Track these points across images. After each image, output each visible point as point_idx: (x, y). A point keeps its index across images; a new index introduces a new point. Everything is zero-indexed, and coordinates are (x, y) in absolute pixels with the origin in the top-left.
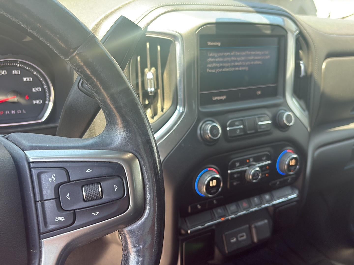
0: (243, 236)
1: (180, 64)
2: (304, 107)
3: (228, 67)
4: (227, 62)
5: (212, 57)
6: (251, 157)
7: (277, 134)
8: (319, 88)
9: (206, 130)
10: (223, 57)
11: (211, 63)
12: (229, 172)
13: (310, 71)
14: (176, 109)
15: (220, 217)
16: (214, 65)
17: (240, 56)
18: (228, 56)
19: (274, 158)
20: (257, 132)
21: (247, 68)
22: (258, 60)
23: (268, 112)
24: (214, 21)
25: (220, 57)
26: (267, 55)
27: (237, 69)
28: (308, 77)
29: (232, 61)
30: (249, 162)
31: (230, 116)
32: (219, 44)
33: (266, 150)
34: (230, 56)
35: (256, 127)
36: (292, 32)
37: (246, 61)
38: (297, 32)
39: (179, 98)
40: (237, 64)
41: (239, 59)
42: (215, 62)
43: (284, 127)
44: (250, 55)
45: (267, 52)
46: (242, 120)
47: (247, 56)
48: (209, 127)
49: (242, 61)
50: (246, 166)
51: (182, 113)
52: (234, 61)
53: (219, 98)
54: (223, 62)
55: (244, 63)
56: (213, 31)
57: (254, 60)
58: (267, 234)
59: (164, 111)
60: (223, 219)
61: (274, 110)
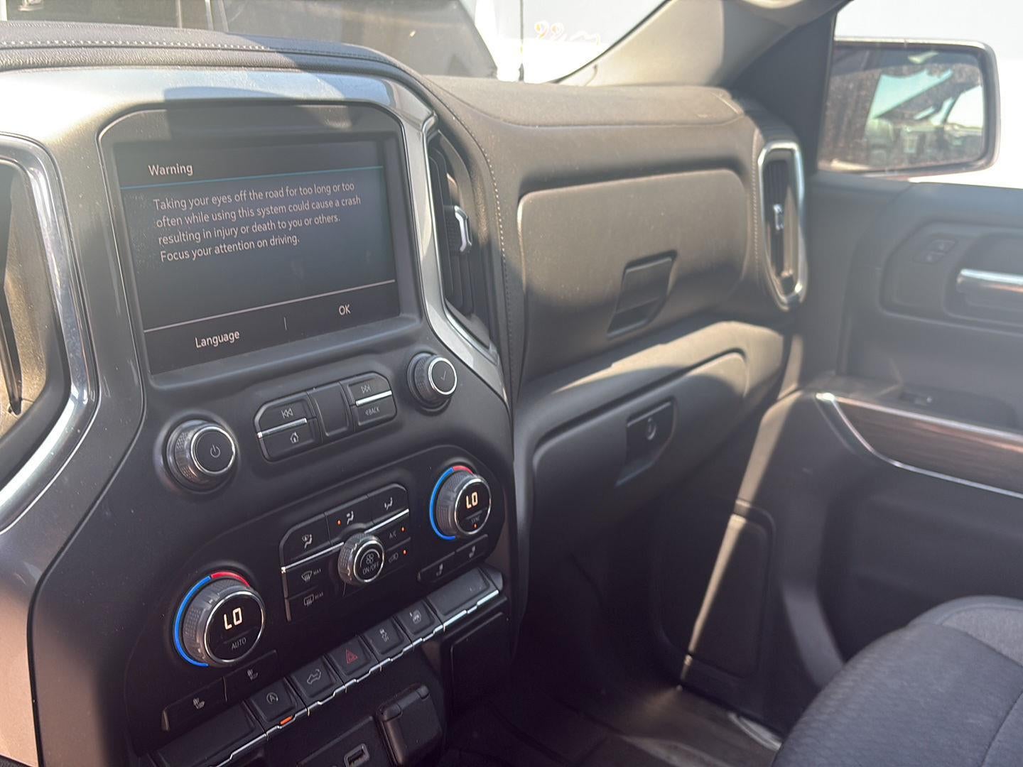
0: (361, 754)
1: (57, 243)
2: (484, 336)
3: (230, 240)
4: (227, 224)
5: (171, 213)
6: (348, 510)
7: (417, 425)
8: (517, 278)
9: (183, 451)
10: (210, 209)
11: (173, 231)
12: (284, 569)
13: (483, 230)
14: (67, 395)
15: (276, 719)
16: (182, 237)
17: (266, 203)
18: (226, 207)
19: (417, 498)
20: (354, 429)
21: (295, 240)
22: (327, 212)
23: (382, 366)
24: (158, 97)
25: (197, 210)
26: (350, 195)
27: (262, 243)
28: (483, 251)
29: (241, 222)
30: (344, 525)
31: (262, 392)
32: (190, 170)
33: (392, 481)
34: (233, 207)
35: (348, 415)
36: (416, 124)
37: (287, 217)
38: (432, 121)
39: (70, 355)
40: (257, 228)
41: (262, 212)
42: (185, 228)
43: (433, 404)
44: (298, 199)
45: (350, 187)
46: (301, 400)
47: (286, 201)
48: (193, 437)
49: (274, 218)
50: (337, 539)
51: (91, 407)
52: (249, 221)
53: (216, 340)
54: (211, 225)
55: (282, 225)
56: (162, 130)
57: (313, 213)
58: (431, 729)
59: (24, 406)
60: (286, 721)
61: (397, 356)
